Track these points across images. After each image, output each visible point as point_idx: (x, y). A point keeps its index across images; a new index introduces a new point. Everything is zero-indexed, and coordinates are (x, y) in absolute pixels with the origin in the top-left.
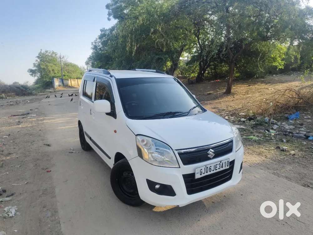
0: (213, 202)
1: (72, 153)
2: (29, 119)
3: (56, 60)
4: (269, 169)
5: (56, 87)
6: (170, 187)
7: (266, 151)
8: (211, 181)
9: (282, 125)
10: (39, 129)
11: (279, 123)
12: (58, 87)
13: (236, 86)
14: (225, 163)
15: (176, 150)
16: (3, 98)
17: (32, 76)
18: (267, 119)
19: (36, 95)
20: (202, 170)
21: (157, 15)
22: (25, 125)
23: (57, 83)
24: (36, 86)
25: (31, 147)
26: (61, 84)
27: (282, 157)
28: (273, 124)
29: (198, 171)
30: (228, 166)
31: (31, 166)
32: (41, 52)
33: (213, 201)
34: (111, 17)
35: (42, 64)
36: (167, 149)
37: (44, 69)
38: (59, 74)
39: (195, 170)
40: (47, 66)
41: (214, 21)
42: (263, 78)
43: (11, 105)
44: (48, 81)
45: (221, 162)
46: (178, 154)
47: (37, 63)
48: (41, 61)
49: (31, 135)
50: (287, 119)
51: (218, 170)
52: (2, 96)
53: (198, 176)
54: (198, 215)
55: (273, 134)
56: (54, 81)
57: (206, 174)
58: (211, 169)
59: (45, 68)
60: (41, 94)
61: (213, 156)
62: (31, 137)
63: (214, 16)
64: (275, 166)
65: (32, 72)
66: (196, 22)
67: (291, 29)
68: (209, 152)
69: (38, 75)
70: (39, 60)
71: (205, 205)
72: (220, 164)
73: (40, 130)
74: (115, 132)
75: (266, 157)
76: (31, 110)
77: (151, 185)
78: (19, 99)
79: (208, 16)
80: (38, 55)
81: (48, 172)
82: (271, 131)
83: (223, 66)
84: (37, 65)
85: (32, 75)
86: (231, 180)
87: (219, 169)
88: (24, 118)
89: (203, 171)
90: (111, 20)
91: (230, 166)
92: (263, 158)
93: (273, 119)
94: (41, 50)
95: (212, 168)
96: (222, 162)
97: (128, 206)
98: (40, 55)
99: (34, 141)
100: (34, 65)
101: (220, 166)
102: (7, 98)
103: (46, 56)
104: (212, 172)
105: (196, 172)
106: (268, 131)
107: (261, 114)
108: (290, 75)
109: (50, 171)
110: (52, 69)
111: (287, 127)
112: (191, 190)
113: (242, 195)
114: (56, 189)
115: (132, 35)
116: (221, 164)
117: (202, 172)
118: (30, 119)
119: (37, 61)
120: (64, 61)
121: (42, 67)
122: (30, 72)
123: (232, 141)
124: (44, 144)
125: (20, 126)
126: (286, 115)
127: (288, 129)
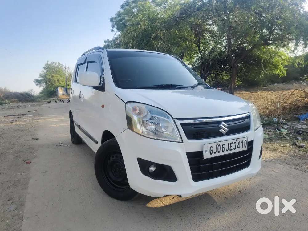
0: (225, 198)
1: (60, 146)
2: (24, 118)
3: (62, 71)
4: (288, 164)
5: (59, 95)
6: (170, 168)
7: (281, 147)
8: (223, 165)
9: (293, 125)
10: (31, 126)
11: (289, 123)
12: (62, 96)
13: (238, 93)
14: (242, 142)
15: (178, 119)
16: (6, 104)
17: (38, 86)
18: (276, 119)
19: (39, 102)
20: (212, 147)
21: (158, 22)
22: (19, 123)
23: (61, 92)
24: (41, 95)
25: (17, 141)
26: (65, 93)
27: (301, 153)
28: (283, 124)
29: (207, 148)
30: (245, 147)
31: (11, 157)
32: (47, 64)
33: (225, 196)
34: (115, 29)
35: (48, 75)
36: (165, 117)
37: (49, 79)
38: (64, 84)
39: (203, 147)
40: (52, 76)
41: (214, 31)
42: (266, 86)
43: (11, 108)
44: (52, 90)
45: (236, 140)
46: (180, 124)
47: (43, 74)
48: (47, 71)
49: (21, 131)
50: (298, 119)
51: (233, 151)
52: (5, 102)
53: (207, 156)
54: (207, 212)
55: (285, 133)
56: (58, 90)
57: (218, 154)
58: (224, 148)
59: (51, 78)
60: (44, 101)
61: (227, 131)
62: (21, 132)
63: (214, 26)
64: (296, 162)
65: (38, 82)
66: (196, 33)
67: (296, 28)
68: (221, 126)
69: (43, 85)
70: (45, 71)
71: (215, 201)
72: (235, 142)
73: (33, 127)
74: (103, 107)
75: (282, 153)
76: (29, 112)
77: (144, 165)
78: (21, 105)
79: (208, 26)
80: (44, 66)
81: (27, 163)
82: (282, 130)
83: (224, 75)
84: (43, 75)
85: (38, 84)
86: (250, 166)
87: (234, 149)
88: (19, 117)
89: (214, 149)
90: (114, 31)
91: (248, 147)
92: (280, 154)
93: (282, 119)
94: (48, 61)
95: (226, 148)
96: (238, 140)
97: (116, 201)
98: (47, 66)
99: (22, 136)
100: (41, 76)
101: (235, 146)
102: (9, 104)
103: (53, 67)
104: (226, 153)
105: (205, 150)
106: (279, 130)
107: (268, 115)
108: (292, 84)
109: (31, 162)
110: (57, 79)
111: (299, 127)
112: (198, 176)
113: (262, 190)
114: (30, 180)
115: (134, 41)
116: (237, 143)
117: (212, 150)
118: (26, 118)
119: (43, 71)
120: (69, 72)
121: (48, 77)
122: (36, 82)
123: (249, 117)
124: (33, 139)
125: (13, 124)
126: (296, 116)
127: (301, 129)
